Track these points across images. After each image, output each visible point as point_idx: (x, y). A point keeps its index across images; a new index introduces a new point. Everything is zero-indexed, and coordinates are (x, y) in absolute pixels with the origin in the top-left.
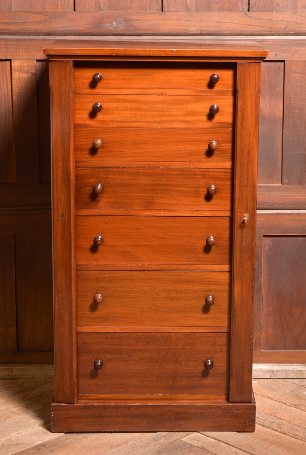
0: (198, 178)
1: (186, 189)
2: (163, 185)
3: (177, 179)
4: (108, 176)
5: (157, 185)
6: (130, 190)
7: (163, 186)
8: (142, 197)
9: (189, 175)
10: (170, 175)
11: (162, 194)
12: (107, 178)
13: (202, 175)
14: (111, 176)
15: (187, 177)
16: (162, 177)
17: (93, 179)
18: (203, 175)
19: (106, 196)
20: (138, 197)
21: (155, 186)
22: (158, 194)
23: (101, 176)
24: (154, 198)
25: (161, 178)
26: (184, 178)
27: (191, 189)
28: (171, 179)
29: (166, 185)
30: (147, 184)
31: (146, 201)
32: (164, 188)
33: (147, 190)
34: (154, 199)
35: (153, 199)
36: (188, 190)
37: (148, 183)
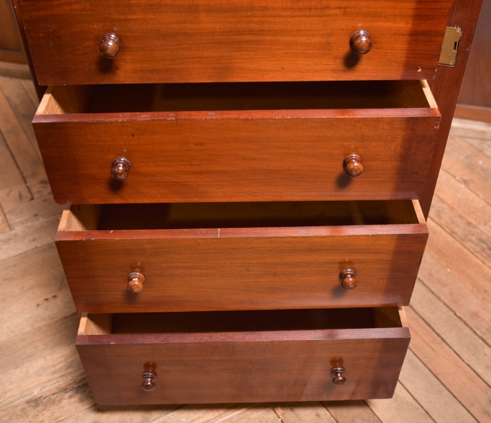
0: (331, 16)
1: (303, 39)
2: (252, 32)
3: (283, 19)
4: (130, 17)
5: (241, 33)
6: (180, 45)
7: (254, 34)
8: (207, 57)
9: (312, 9)
10: (267, 10)
11: (251, 51)
12: (128, 20)
13: (340, 8)
14: (135, 17)
15: (308, 13)
16: (250, 14)
17: (96, 24)
18: (344, 8)
19: (131, 59)
20: (200, 58)
21: (234, 35)
22: (243, 51)
23: (114, 17)
24: (234, 59)
25: (249, 16)
26: (300, 16)
27: (315, 40)
28: (270, 19)
29: (261, 32)
30: (218, 30)
31: (217, 66)
32: (255, 38)
33: (218, 43)
34: (235, 61)
35: (232, 61)
36: (308, 41)
37: (220, 29)
